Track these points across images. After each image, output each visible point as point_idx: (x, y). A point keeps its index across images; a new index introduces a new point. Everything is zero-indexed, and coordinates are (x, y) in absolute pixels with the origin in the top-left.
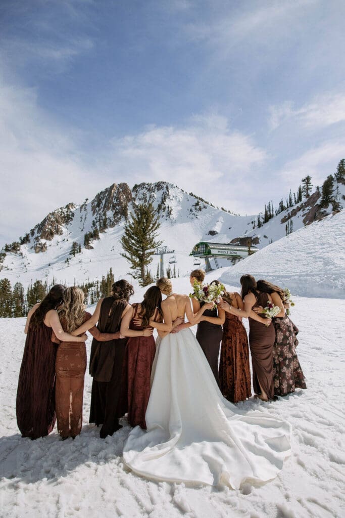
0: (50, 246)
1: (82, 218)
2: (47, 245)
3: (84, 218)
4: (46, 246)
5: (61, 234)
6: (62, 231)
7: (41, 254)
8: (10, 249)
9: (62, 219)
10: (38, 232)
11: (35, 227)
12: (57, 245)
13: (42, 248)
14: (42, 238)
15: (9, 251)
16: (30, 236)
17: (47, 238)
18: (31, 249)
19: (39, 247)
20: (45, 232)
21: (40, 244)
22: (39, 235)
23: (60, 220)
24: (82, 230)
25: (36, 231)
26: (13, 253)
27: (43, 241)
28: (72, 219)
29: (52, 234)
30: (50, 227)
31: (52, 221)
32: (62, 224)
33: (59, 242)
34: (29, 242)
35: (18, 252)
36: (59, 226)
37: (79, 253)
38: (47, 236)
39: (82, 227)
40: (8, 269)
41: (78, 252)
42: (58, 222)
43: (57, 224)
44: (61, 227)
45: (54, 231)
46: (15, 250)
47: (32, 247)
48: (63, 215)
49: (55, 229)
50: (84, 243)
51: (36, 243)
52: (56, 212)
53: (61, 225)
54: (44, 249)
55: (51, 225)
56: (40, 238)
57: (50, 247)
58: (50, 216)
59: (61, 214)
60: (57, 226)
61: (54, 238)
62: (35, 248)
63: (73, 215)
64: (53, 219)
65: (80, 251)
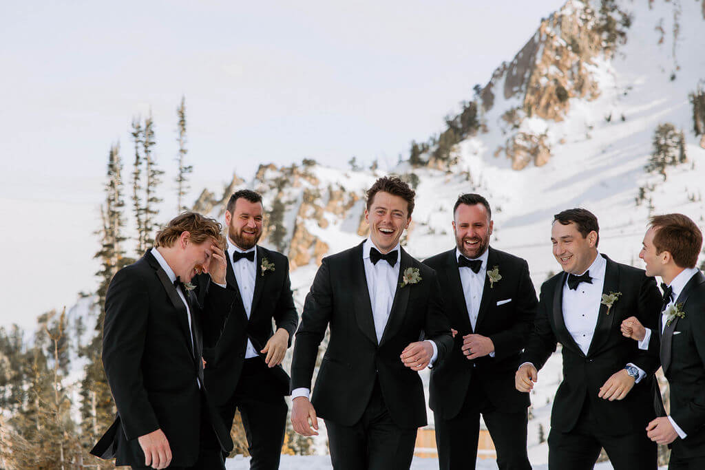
0: (561, 142)
1: (660, 29)
2: (551, 140)
3: (668, 27)
4: (546, 142)
5: (594, 96)
6: (594, 86)
7: (532, 170)
8: (424, 157)
9: (592, 40)
10: (509, 93)
11: (494, 76)
12: (588, 137)
13: (534, 152)
14: (529, 115)
15: (423, 164)
16: (480, 109)
17: (546, 112)
18: (496, 154)
19: (524, 148)
20: (537, 91)
21: (526, 138)
22: (515, 102)
23: (584, 42)
24: (673, 78)
25: (499, 90)
26: (437, 173)
27: (534, 125)
28: (623, 34)
29: (562, 96)
30: (553, 70)
31: (558, 51)
32: (593, 60)
33: (591, 128)
34: (485, 131)
35: (454, 169)
36: (584, 64)
37: (680, 166)
38: (548, 105)
39: (670, 69)
40: (432, 232)
41: (674, 162)
42: (577, 50)
43: (577, 58)
44: (591, 68)
45: (568, 85)
46: (444, 159)
47: (500, 149)
48: (591, 24)
49: (573, 78)
50: (691, 125)
51: (510, 134)
52: (567, 12)
53: (590, 63)
54: (543, 154)
55: (557, 63)
56: (522, 113)
57: (561, 147)
58: (548, 30)
59: (586, 21)
60: (579, 64)
61: (571, 113)
62: (510, 150)
63: (627, 22)
64: (559, 42)
65: (683, 158)
